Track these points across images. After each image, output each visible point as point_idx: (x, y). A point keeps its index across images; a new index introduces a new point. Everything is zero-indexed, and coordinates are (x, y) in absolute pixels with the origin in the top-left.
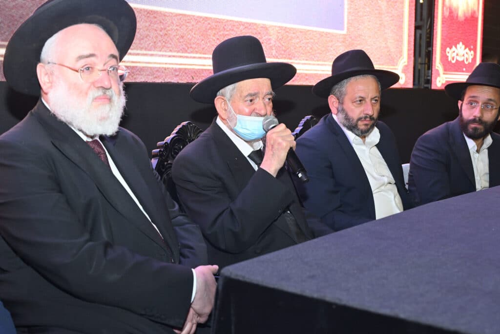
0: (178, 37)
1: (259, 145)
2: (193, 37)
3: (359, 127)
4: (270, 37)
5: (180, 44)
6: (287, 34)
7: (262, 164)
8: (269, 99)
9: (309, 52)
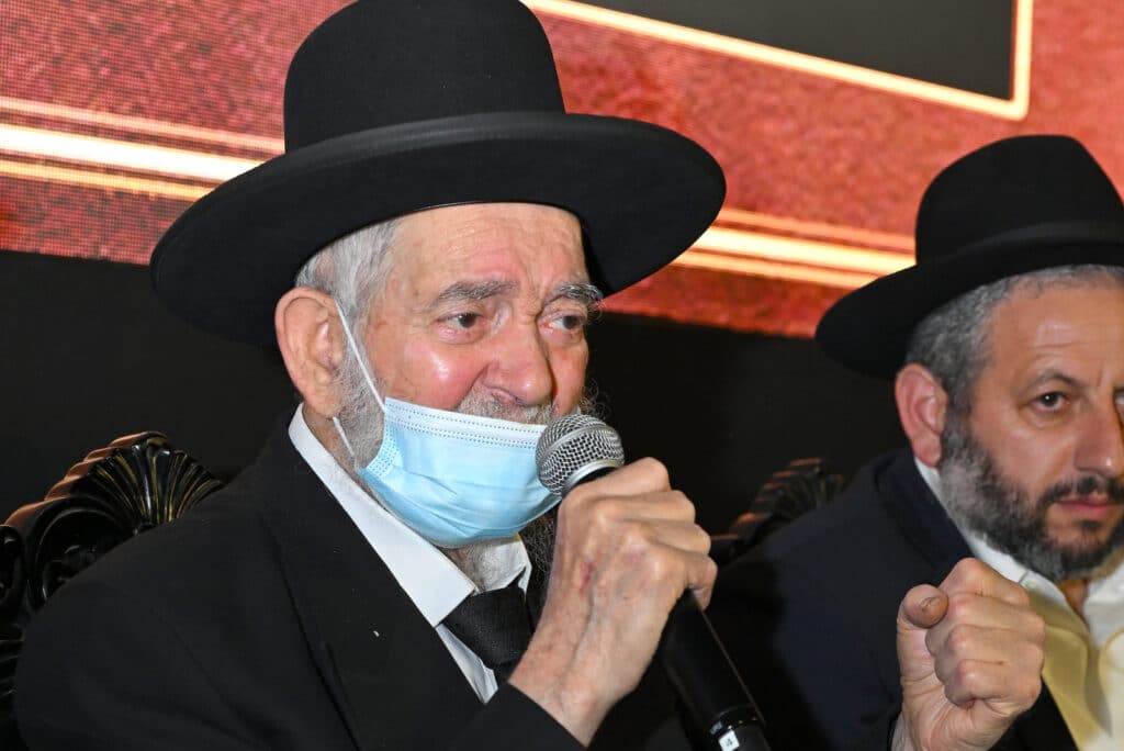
0: (180, 46)
1: (509, 564)
2: (259, 52)
3: (1052, 533)
4: (653, 97)
5: (189, 81)
6: (738, 88)
7: (522, 666)
8: (570, 321)
9: (843, 186)
